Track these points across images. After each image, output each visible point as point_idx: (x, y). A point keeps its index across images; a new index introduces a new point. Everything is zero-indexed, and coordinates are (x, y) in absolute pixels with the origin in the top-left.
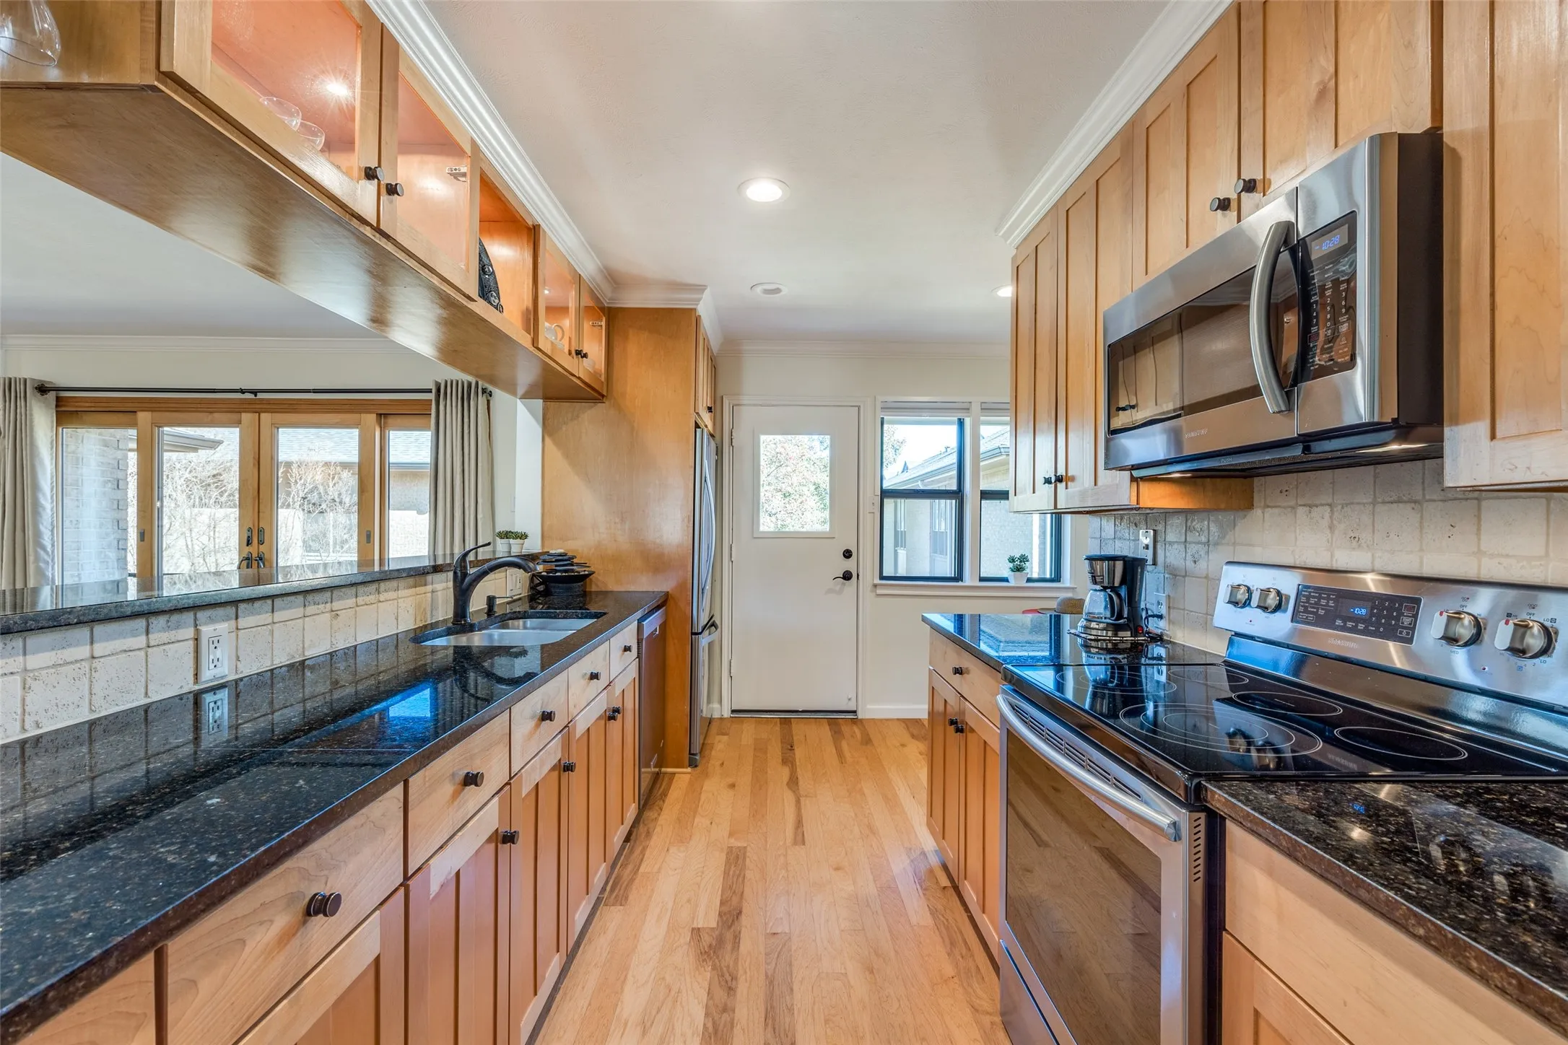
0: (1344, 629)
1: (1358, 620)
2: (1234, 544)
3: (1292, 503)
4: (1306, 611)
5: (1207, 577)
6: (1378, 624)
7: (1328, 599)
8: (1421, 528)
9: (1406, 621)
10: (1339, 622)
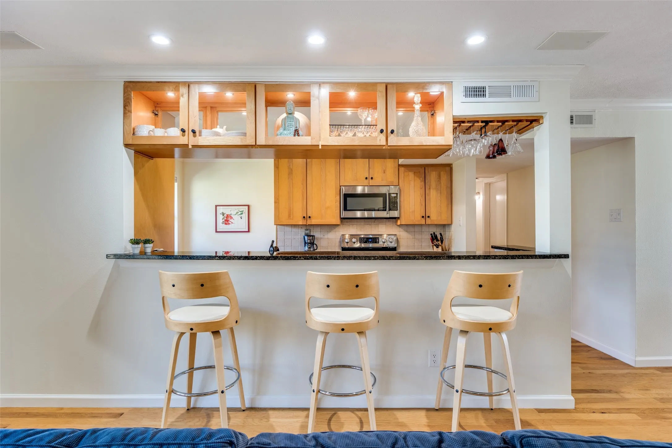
0: (369, 243)
1: (370, 241)
2: (335, 232)
3: (349, 224)
4: (361, 241)
5: (328, 238)
6: (374, 242)
7: (365, 239)
8: (371, 228)
9: (377, 241)
10: (368, 242)
